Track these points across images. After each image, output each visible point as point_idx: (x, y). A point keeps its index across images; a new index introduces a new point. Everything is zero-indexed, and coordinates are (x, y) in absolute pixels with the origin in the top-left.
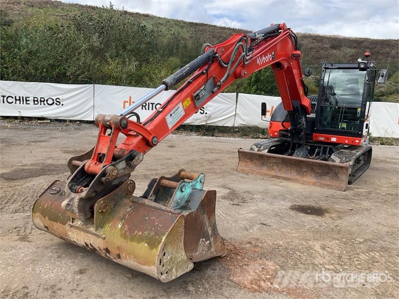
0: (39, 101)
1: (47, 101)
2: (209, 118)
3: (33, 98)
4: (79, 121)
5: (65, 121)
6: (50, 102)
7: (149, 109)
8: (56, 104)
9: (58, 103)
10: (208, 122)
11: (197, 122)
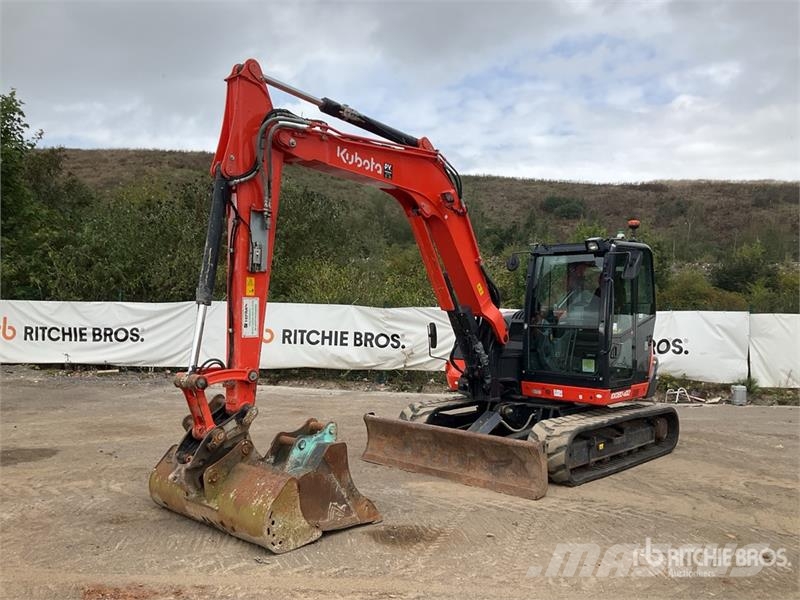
0: (102, 334)
1: (116, 333)
2: (410, 355)
3: (91, 331)
4: (169, 368)
5: (146, 369)
6: (121, 335)
7: (295, 343)
8: (132, 339)
9: (135, 338)
10: (408, 365)
11: (387, 365)
